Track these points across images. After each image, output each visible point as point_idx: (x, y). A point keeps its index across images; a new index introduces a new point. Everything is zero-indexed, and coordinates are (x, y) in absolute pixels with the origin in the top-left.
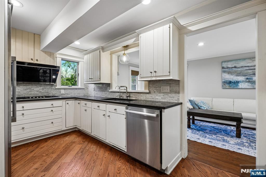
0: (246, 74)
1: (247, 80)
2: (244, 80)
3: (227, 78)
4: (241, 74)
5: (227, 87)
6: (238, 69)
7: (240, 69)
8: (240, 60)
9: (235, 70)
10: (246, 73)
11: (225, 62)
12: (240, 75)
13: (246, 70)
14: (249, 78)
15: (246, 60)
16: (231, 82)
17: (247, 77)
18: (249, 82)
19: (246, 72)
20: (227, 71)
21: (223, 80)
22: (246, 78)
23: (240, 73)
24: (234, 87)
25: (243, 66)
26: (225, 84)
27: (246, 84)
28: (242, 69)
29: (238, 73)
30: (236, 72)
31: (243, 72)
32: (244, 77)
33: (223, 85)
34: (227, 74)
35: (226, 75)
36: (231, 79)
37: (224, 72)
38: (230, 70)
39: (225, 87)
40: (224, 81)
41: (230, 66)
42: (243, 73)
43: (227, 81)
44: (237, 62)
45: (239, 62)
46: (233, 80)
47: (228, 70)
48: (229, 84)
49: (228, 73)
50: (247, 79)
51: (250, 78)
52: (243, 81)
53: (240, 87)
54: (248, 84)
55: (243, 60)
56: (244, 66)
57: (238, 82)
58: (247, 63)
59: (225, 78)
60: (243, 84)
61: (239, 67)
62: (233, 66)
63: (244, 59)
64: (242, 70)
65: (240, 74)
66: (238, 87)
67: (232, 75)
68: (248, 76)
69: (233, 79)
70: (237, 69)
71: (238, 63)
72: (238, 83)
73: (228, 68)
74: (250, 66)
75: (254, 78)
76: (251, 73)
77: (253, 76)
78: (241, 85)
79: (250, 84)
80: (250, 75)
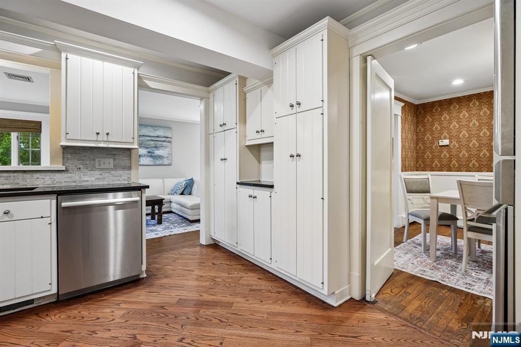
1: (149, 154)
2: (146, 153)
4: (143, 145)
10: (148, 145)
13: (149, 140)
15: (148, 128)
17: (148, 150)
18: (151, 156)
19: (148, 143)
27: (148, 158)
32: (146, 150)
42: (145, 144)
50: (149, 152)
51: (152, 152)
52: (145, 155)
54: (150, 159)
56: (146, 135)
58: (150, 132)
60: (144, 158)
68: (150, 148)
74: (152, 136)
75: (155, 151)
76: (153, 146)
77: (155, 149)
78: (143, 160)
79: (152, 160)
80: (152, 147)
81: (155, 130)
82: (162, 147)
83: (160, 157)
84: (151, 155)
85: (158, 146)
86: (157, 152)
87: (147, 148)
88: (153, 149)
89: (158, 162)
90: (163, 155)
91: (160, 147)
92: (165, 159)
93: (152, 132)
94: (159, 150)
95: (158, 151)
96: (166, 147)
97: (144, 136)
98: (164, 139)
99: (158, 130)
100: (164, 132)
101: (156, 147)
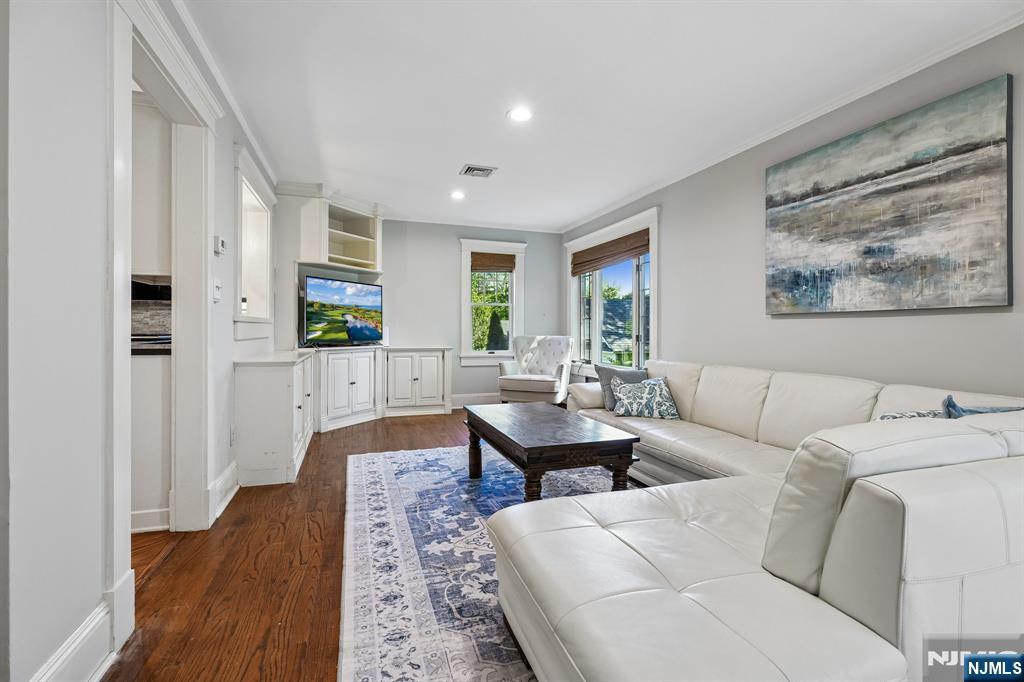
0: (864, 226)
1: (870, 261)
3: (783, 255)
4: (842, 228)
5: (785, 310)
6: (829, 201)
7: (838, 199)
8: (835, 143)
9: (815, 209)
10: (863, 221)
11: (777, 168)
12: (836, 236)
13: (865, 197)
14: (876, 245)
15: (866, 140)
16: (797, 275)
17: (865, 243)
18: (877, 270)
19: (863, 210)
20: (785, 219)
21: (771, 272)
22: (862, 249)
23: (836, 224)
24: (811, 304)
25: (848, 178)
26: (777, 290)
27: (866, 283)
28: (845, 197)
29: (828, 225)
30: (820, 219)
31: (849, 214)
33: (767, 298)
34: (785, 234)
35: (780, 241)
36: (801, 262)
37: (773, 224)
38: (794, 212)
39: (777, 306)
40: (773, 276)
41: (795, 189)
42: (849, 220)
43: (783, 272)
44: (824, 162)
45: (833, 161)
46: (807, 265)
47: (789, 213)
48: (791, 290)
49: (790, 230)
50: (869, 252)
51: (881, 250)
52: (850, 269)
53: (835, 304)
54: (873, 284)
55: (851, 144)
56: (854, 177)
57: (826, 277)
58: (870, 159)
59: (776, 255)
61: (831, 190)
62: (809, 187)
63: (856, 136)
64: (844, 202)
65: (834, 229)
66: (829, 305)
67: (803, 235)
68: (873, 234)
69: (809, 260)
70: (824, 203)
71: (828, 166)
72: (829, 280)
73: (789, 199)
74: (882, 172)
75: (899, 244)
76: (888, 217)
77: (896, 231)
78: (841, 291)
79: (882, 286)
80: (884, 226)
81: (897, 137)
82: (940, 209)
83: (928, 268)
84: (878, 264)
85: (914, 209)
86: (910, 246)
87: (860, 234)
88: (889, 233)
89: (910, 297)
90: (940, 253)
91: (924, 213)
92: (956, 278)
93: (887, 151)
94: (918, 231)
95: (914, 240)
96: (962, 206)
97: (846, 184)
98: (954, 162)
99: (913, 127)
100: (950, 126)
101: (902, 221)
